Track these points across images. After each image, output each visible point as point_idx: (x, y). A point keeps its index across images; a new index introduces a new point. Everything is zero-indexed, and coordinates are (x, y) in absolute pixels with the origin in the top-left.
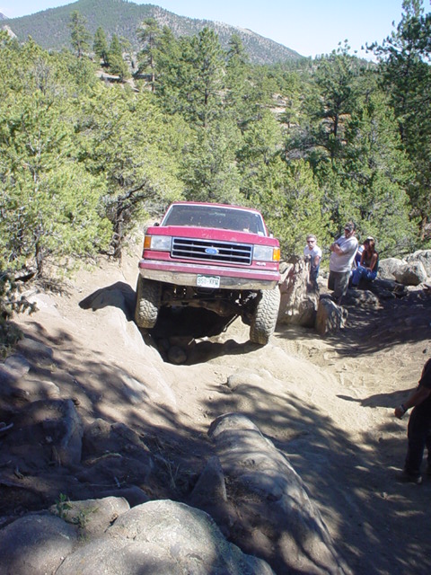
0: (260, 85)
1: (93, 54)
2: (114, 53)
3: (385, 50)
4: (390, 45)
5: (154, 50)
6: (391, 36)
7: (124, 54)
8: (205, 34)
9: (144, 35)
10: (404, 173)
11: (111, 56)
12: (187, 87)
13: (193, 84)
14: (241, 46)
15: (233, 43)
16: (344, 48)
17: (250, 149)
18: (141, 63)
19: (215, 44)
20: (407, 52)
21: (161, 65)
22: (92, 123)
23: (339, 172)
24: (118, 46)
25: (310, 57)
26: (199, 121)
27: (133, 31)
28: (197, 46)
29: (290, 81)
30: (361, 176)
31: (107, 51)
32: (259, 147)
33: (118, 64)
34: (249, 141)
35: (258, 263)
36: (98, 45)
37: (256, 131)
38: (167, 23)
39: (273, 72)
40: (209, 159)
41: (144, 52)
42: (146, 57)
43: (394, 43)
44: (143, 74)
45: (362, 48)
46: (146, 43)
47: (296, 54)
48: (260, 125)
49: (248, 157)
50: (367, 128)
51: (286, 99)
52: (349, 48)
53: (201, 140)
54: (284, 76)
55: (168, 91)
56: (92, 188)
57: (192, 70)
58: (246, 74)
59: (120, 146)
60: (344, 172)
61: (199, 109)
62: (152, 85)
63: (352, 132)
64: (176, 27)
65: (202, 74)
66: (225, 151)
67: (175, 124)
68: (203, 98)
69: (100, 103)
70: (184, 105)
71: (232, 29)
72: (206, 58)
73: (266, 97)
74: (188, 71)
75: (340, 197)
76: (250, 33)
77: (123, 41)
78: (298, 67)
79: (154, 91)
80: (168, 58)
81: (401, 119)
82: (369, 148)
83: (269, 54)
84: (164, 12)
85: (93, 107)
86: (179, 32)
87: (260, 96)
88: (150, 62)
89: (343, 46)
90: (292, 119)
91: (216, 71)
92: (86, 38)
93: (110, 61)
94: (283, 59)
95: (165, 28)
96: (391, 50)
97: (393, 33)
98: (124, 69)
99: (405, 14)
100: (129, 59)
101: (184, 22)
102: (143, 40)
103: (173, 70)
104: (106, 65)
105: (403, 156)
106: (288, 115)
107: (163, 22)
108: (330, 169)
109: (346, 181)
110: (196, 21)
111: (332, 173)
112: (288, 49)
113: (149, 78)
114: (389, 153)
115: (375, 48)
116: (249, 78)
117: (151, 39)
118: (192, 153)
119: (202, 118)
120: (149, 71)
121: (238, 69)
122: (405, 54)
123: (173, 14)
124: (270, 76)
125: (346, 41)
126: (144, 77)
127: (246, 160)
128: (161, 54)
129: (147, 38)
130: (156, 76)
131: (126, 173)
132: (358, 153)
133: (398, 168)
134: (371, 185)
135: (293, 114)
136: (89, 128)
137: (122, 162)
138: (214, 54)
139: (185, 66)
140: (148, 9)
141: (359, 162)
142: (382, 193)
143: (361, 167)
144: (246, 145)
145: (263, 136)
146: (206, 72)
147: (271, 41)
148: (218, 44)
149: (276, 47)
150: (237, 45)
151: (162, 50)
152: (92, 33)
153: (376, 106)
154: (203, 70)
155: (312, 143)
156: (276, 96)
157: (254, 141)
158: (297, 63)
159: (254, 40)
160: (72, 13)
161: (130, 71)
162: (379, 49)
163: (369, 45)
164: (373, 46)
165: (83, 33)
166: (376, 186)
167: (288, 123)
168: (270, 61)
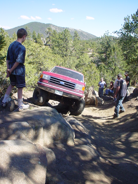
0: (84, 46)
1: (32, 39)
2: (38, 38)
3: (120, 33)
4: (121, 31)
5: (51, 37)
6: (121, 29)
7: (42, 39)
8: (66, 31)
9: (47, 33)
10: (126, 67)
11: (38, 39)
12: (61, 47)
13: (62, 46)
14: (78, 35)
15: (75, 34)
16: (107, 33)
17: (80, 64)
18: (47, 41)
19: (69, 34)
20: (126, 33)
21: (53, 41)
22: (32, 54)
23: (106, 68)
24: (39, 36)
25: (100, 37)
26: (65, 57)
27: (44, 31)
28: (63, 34)
29: (93, 44)
30: (112, 69)
31: (36, 38)
32: (83, 63)
33: (40, 41)
34: (80, 61)
35: (77, 90)
36: (34, 36)
37: (82, 58)
38: (55, 29)
39: (88, 42)
40: (67, 66)
41: (48, 38)
42: (48, 39)
43: (122, 30)
44: (48, 44)
45: (113, 33)
46: (48, 35)
47: (95, 36)
48: (83, 56)
49: (80, 66)
50: (113, 54)
51: (92, 50)
52: (109, 33)
53: (65, 61)
54: (91, 43)
55: (55, 48)
56: (33, 68)
57: (62, 42)
58: (79, 43)
59: (40, 59)
60: (107, 68)
61: (65, 53)
62: (51, 47)
63: (109, 56)
64: (57, 30)
65: (65, 43)
66: (72, 64)
67: (57, 57)
68: (66, 50)
69: (34, 48)
70: (60, 52)
71: (75, 30)
72: (66, 38)
73: (86, 49)
74: (61, 42)
75: (106, 75)
76: (81, 31)
77: (41, 35)
78: (96, 40)
79: (51, 49)
80: (55, 39)
81: (125, 52)
82: (114, 60)
83: (87, 37)
84: (54, 26)
85: (32, 49)
86: (58, 31)
87: (84, 49)
88: (50, 40)
89: (107, 32)
90: (94, 56)
91: (70, 42)
92: (30, 34)
93: (37, 41)
94: (91, 38)
95: (54, 30)
96: (122, 33)
97: (122, 28)
98: (42, 43)
99: (125, 22)
100: (43, 40)
101: (60, 28)
102: (47, 34)
103: (56, 42)
104: (36, 42)
105: (125, 62)
106: (93, 54)
107: (53, 29)
108: (103, 67)
109: (108, 70)
110: (64, 28)
111: (103, 68)
112: (92, 35)
113: (50, 45)
114: (120, 62)
115: (117, 32)
116: (81, 44)
117: (50, 34)
118: (62, 65)
119: (66, 56)
120: (49, 43)
121: (77, 41)
122: (126, 34)
123: (56, 26)
124: (87, 43)
125: (108, 31)
126: (48, 45)
127: (79, 67)
128: (53, 38)
129: (49, 33)
130: (51, 45)
131: (42, 67)
132: (111, 62)
133: (124, 66)
134: (115, 71)
135: (95, 54)
136: (31, 55)
137: (41, 64)
138: (68, 37)
139: (60, 41)
140: (48, 25)
141: (111, 65)
142: (118, 73)
143: (112, 66)
144: (79, 63)
145: (84, 60)
146: (66, 42)
147: (87, 33)
148: (70, 34)
149: (89, 35)
150: (76, 34)
151: (53, 37)
152: (31, 33)
153: (116, 48)
154: (65, 42)
155: (99, 61)
156: (89, 49)
157: (81, 61)
158: (96, 39)
159: (82, 33)
160: (25, 27)
161: (44, 43)
162: (118, 32)
163: (115, 32)
164: (116, 32)
165: (29, 33)
166: (116, 71)
167: (93, 57)
168: (87, 39)
